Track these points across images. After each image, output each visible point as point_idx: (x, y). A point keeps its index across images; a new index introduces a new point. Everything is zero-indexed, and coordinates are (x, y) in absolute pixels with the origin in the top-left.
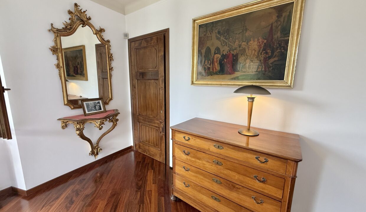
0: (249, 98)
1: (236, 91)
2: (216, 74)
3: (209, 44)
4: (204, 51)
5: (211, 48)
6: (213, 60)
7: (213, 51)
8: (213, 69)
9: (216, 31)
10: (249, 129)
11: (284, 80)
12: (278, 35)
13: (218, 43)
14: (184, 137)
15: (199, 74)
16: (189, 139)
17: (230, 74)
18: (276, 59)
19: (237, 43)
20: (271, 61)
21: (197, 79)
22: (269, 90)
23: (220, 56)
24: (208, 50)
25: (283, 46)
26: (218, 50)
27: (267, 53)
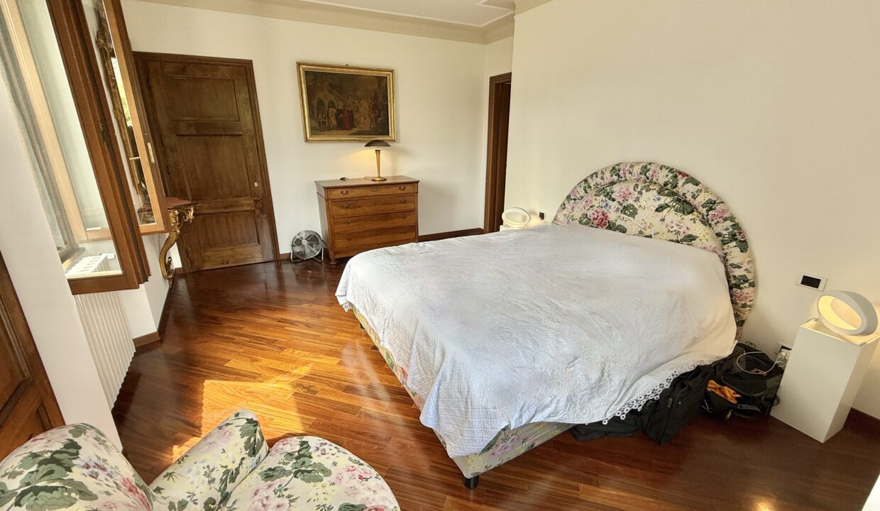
0: (376, 151)
1: (366, 146)
2: (333, 129)
3: (320, 95)
4: (315, 103)
5: (324, 101)
6: (328, 113)
7: (326, 104)
8: (329, 124)
9: (327, 83)
10: (379, 177)
11: (390, 135)
12: (381, 99)
13: (331, 97)
14: (342, 192)
15: (312, 129)
16: (347, 192)
17: (348, 129)
18: (382, 119)
19: (350, 100)
20: (379, 120)
21: (312, 134)
22: (390, 144)
23: (335, 110)
24: (321, 102)
25: (385, 109)
26: (332, 105)
27: (375, 113)
